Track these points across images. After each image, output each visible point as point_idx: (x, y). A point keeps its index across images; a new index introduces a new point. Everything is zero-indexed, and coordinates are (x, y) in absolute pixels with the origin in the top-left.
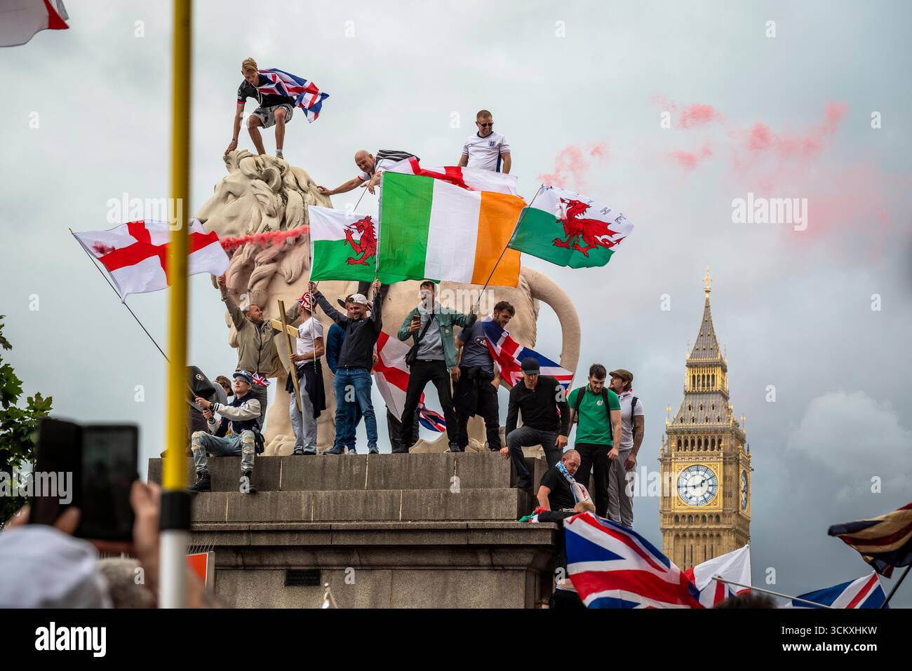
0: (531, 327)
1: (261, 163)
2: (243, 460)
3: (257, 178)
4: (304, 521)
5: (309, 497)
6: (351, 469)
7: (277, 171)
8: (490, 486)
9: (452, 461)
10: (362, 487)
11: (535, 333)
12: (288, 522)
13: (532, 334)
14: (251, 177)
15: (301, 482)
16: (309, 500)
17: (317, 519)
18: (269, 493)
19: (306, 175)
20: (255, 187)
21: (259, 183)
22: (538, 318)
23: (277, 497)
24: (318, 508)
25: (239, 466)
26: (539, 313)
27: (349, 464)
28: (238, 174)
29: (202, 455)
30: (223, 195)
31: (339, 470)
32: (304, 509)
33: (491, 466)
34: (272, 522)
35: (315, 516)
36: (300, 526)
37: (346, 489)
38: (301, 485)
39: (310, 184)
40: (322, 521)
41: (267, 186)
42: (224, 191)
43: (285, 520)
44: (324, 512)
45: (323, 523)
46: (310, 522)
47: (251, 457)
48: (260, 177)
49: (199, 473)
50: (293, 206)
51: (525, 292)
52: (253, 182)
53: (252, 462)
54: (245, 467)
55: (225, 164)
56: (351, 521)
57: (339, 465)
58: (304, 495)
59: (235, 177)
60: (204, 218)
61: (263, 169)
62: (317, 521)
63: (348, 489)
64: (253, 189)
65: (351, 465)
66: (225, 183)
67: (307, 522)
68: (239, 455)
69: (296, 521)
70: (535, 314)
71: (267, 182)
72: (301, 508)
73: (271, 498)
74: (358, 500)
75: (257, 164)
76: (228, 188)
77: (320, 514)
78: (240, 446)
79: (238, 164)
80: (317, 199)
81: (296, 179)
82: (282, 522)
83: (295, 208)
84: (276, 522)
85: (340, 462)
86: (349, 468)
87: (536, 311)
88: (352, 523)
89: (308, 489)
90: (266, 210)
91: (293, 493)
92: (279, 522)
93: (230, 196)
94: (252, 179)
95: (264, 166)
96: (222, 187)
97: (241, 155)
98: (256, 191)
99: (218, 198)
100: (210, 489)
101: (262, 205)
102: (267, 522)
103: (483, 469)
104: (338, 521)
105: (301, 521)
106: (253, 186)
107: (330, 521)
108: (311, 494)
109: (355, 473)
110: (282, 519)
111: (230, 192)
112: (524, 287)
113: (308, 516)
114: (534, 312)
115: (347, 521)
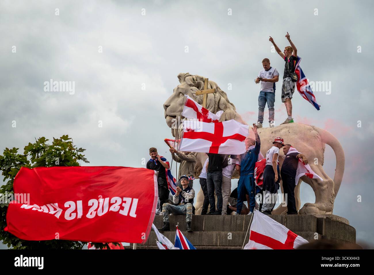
0: (322, 157)
1: (195, 79)
2: (187, 217)
3: (193, 86)
4: (215, 246)
5: (217, 234)
6: (237, 222)
7: (202, 83)
8: (302, 231)
9: (284, 219)
10: (242, 230)
11: (323, 159)
12: (207, 246)
13: (322, 160)
14: (191, 85)
15: (213, 228)
16: (217, 236)
17: (221, 245)
18: (198, 232)
19: (216, 85)
20: (193, 90)
21: (194, 88)
22: (325, 152)
23: (202, 234)
24: (221, 240)
25: (185, 219)
26: (325, 150)
27: (235, 220)
28: (184, 84)
29: (166, 214)
30: (177, 94)
31: (231, 222)
32: (214, 240)
33: (302, 221)
34: (199, 246)
35: (220, 243)
36: (213, 248)
37: (234, 231)
38: (213, 229)
39: (218, 89)
40: (223, 246)
41: (198, 89)
42: (178, 92)
43: (206, 245)
44: (223, 241)
45: (223, 247)
46: (217, 246)
47: (191, 216)
48: (195, 85)
49: (165, 223)
50: (209, 99)
51: (318, 140)
52: (192, 88)
53: (191, 218)
54: (188, 220)
55: (178, 79)
56: (236, 246)
57: (231, 220)
58: (214, 233)
59: (183, 85)
60: (169, 105)
61: (196, 82)
62: (221, 246)
63: (235, 231)
64: (191, 91)
65: (236, 219)
66: (178, 88)
67: (216, 246)
68: (185, 215)
69: (211, 246)
70: (323, 150)
71: (198, 88)
72: (213, 239)
73: (199, 234)
74: (239, 236)
75: (193, 79)
76: (180, 90)
77: (222, 243)
78: (186, 210)
79: (185, 79)
80: (221, 96)
81: (211, 86)
82: (204, 246)
83: (211, 100)
84: (202, 246)
85: (231, 218)
86: (235, 221)
87: (324, 148)
88: (237, 247)
89: (216, 231)
90: (197, 100)
91: (210, 233)
92: (203, 246)
93: (181, 94)
94: (191, 86)
95: (196, 80)
96: (177, 90)
97: (186, 75)
98: (193, 92)
99: (175, 95)
100: (170, 230)
101: (196, 99)
102: (197, 246)
103: (299, 222)
104: (230, 246)
105: (213, 246)
106: (191, 90)
107: (227, 246)
108: (218, 233)
109: (238, 224)
110: (204, 245)
111: (181, 93)
112: (318, 137)
113: (216, 243)
114: (323, 149)
115: (235, 246)
